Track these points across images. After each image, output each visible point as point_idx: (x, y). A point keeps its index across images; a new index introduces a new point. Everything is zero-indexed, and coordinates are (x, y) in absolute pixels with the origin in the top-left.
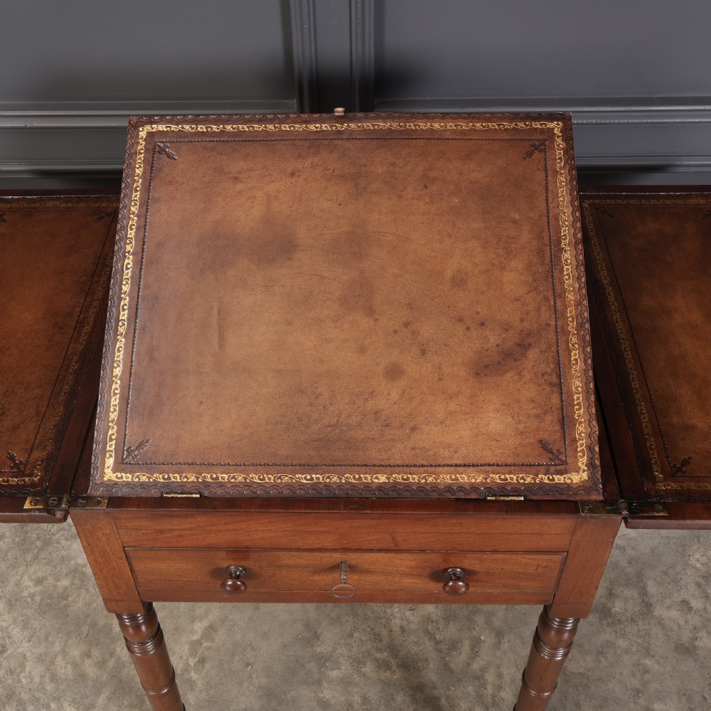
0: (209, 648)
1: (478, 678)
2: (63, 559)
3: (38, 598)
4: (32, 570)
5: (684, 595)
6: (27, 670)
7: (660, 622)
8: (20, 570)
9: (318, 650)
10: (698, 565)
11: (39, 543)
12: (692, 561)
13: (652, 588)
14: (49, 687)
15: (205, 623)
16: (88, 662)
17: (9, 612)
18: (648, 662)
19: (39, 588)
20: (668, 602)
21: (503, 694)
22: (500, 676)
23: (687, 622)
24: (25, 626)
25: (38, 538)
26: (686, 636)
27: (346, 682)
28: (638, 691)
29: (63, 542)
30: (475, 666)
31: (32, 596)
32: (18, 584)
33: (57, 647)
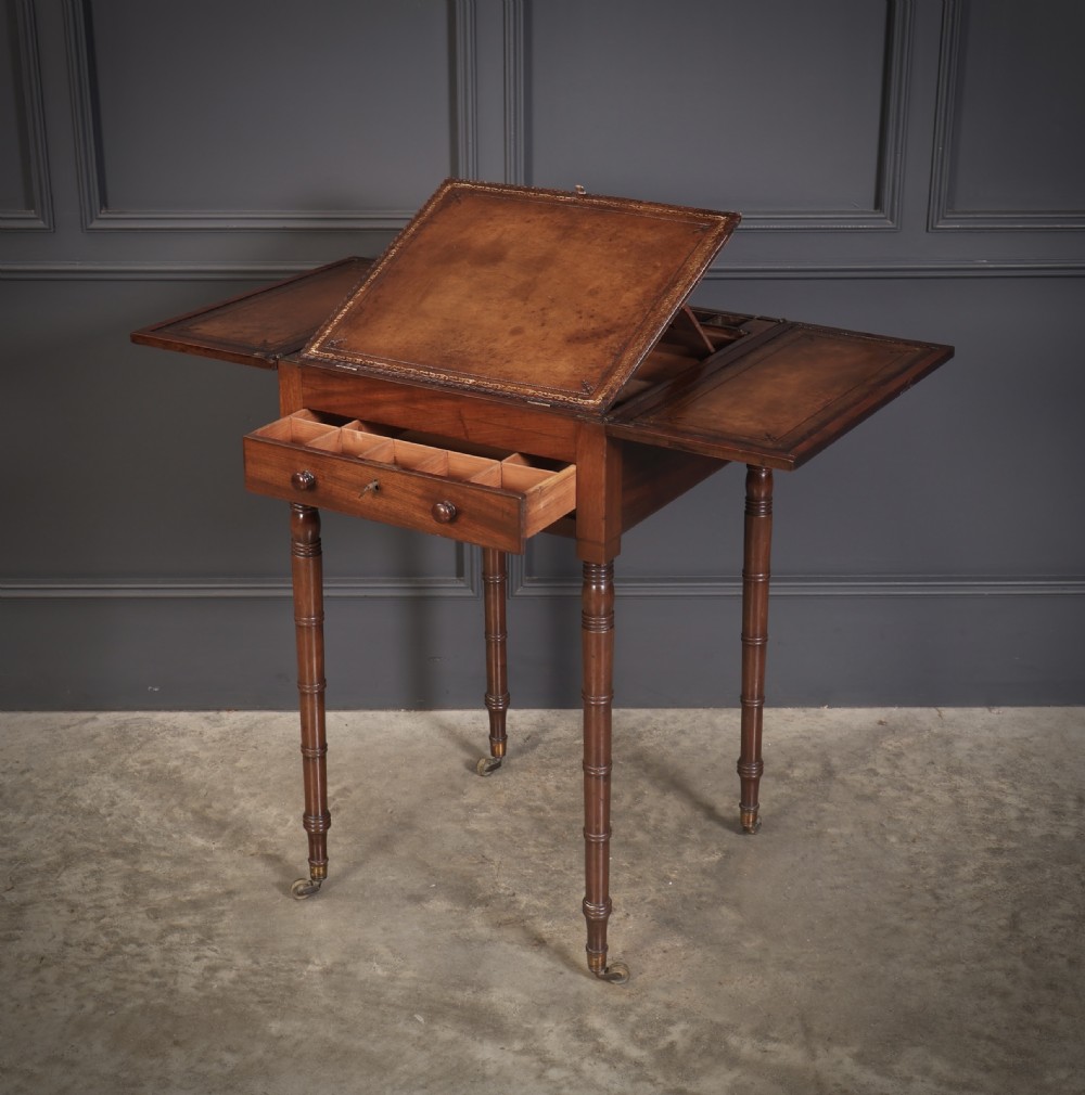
0: (342, 802)
1: (640, 816)
2: (170, 749)
3: (147, 773)
4: (137, 755)
5: (870, 765)
6: (142, 815)
7: (843, 782)
8: (123, 757)
9: (465, 801)
10: (890, 748)
11: (141, 739)
12: (884, 745)
13: (835, 761)
14: (168, 825)
15: (338, 787)
16: (208, 811)
17: (115, 781)
18: (826, 806)
19: (145, 767)
20: (852, 770)
21: (666, 824)
22: (664, 814)
23: (871, 782)
24: (135, 789)
25: (140, 736)
26: (868, 790)
27: (494, 820)
28: (811, 822)
29: (169, 738)
30: (638, 808)
31: (140, 772)
32: (122, 764)
33: (173, 802)
